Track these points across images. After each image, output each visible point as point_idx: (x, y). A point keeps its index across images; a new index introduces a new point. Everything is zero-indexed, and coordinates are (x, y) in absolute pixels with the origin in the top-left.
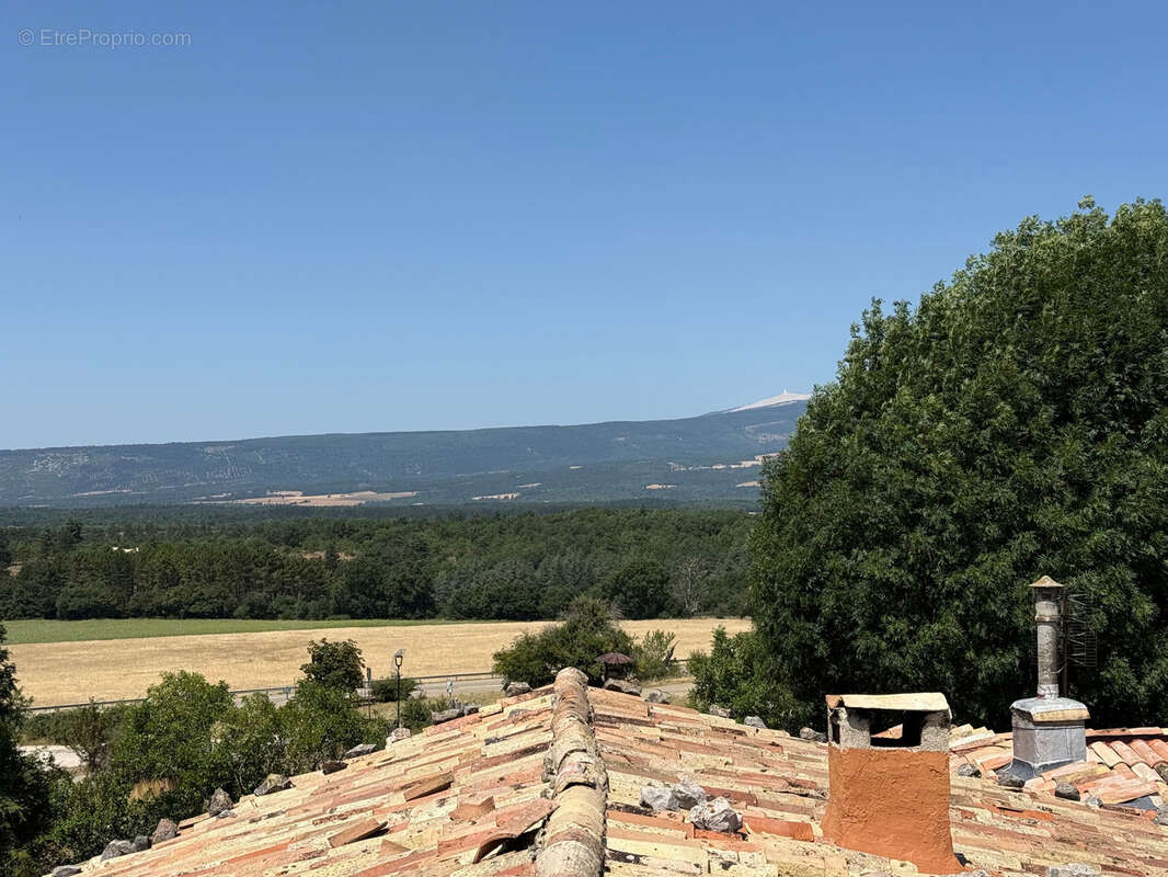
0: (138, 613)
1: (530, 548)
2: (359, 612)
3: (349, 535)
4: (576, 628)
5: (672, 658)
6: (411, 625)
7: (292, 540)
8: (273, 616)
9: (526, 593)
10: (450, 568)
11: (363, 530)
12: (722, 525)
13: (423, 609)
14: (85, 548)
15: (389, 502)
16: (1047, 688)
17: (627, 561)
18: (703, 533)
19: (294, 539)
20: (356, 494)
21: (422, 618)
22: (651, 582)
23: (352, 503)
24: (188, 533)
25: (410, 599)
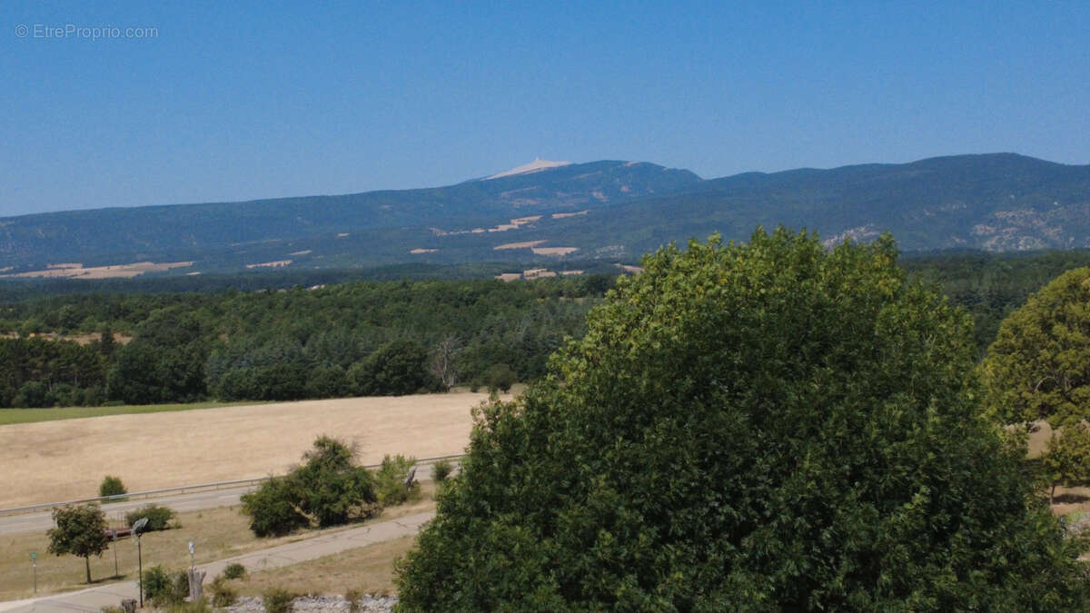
1: (298, 324)
2: (134, 397)
3: (124, 316)
4: (318, 467)
5: (414, 480)
6: (183, 409)
7: (69, 322)
9: (292, 375)
10: (222, 347)
11: (138, 311)
12: (478, 294)
13: (196, 393)
15: (167, 273)
18: (462, 303)
19: (72, 321)
20: (134, 266)
21: (193, 401)
22: (411, 360)
23: (131, 274)
25: (182, 383)
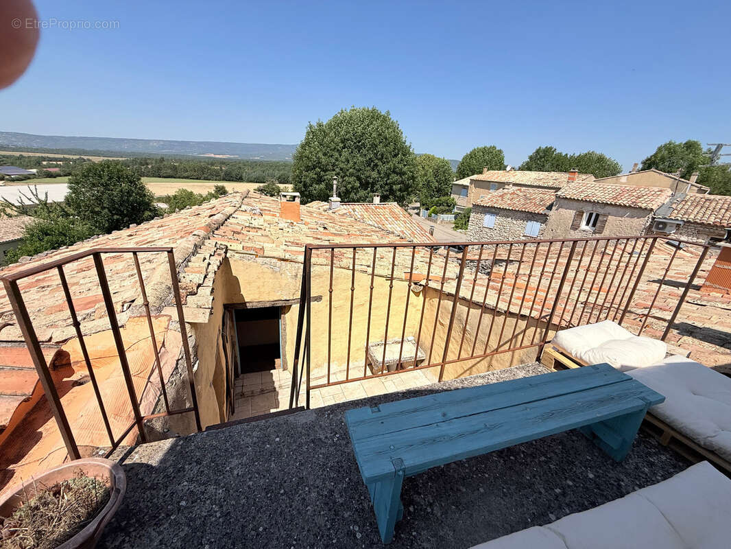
0: (179, 178)
1: (262, 169)
3: (224, 164)
4: (269, 185)
8: (210, 180)
9: (260, 178)
10: (246, 172)
11: (227, 163)
14: (165, 163)
15: (232, 158)
16: (335, 196)
17: (281, 172)
19: (212, 164)
24: (189, 161)
